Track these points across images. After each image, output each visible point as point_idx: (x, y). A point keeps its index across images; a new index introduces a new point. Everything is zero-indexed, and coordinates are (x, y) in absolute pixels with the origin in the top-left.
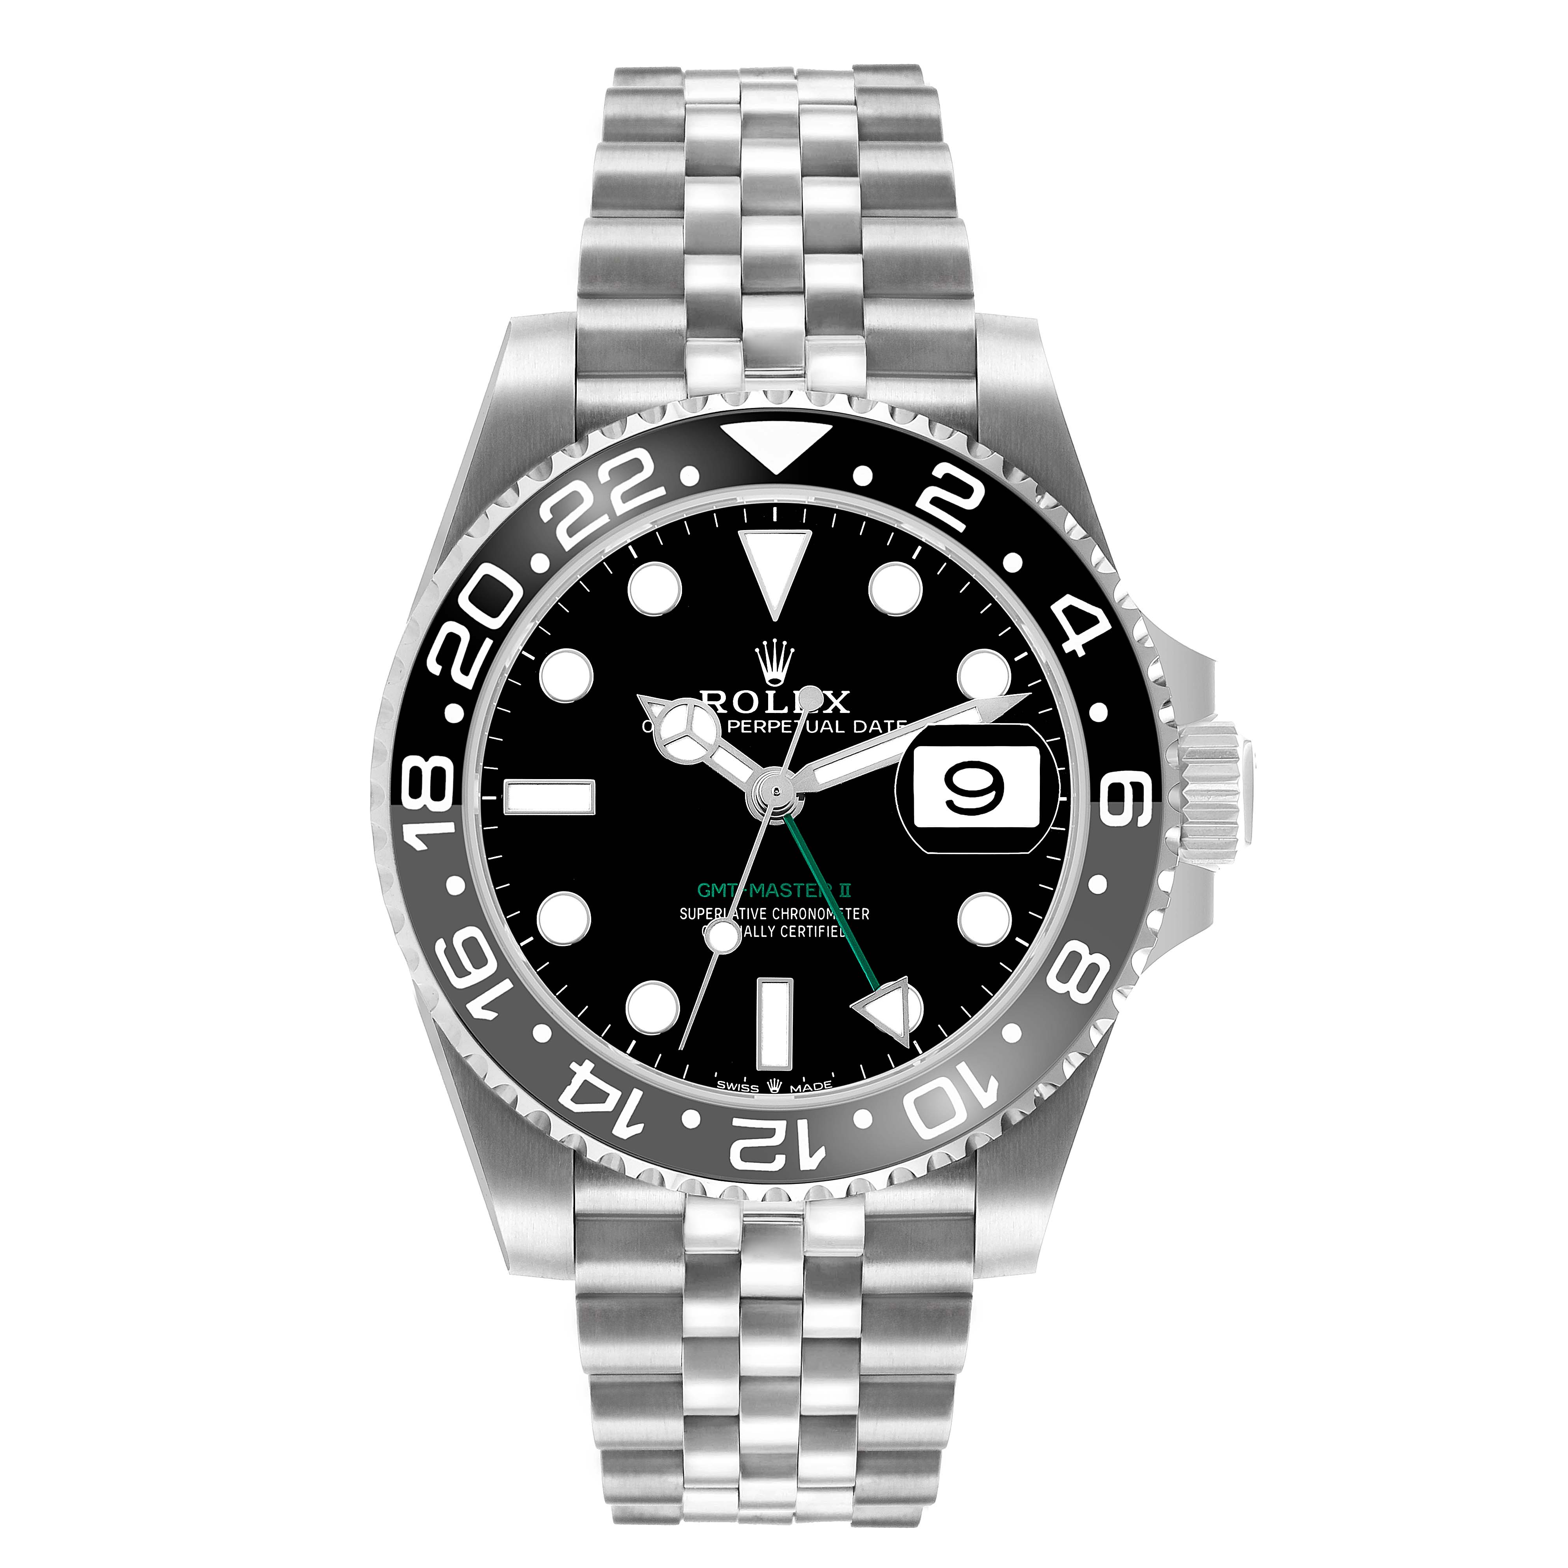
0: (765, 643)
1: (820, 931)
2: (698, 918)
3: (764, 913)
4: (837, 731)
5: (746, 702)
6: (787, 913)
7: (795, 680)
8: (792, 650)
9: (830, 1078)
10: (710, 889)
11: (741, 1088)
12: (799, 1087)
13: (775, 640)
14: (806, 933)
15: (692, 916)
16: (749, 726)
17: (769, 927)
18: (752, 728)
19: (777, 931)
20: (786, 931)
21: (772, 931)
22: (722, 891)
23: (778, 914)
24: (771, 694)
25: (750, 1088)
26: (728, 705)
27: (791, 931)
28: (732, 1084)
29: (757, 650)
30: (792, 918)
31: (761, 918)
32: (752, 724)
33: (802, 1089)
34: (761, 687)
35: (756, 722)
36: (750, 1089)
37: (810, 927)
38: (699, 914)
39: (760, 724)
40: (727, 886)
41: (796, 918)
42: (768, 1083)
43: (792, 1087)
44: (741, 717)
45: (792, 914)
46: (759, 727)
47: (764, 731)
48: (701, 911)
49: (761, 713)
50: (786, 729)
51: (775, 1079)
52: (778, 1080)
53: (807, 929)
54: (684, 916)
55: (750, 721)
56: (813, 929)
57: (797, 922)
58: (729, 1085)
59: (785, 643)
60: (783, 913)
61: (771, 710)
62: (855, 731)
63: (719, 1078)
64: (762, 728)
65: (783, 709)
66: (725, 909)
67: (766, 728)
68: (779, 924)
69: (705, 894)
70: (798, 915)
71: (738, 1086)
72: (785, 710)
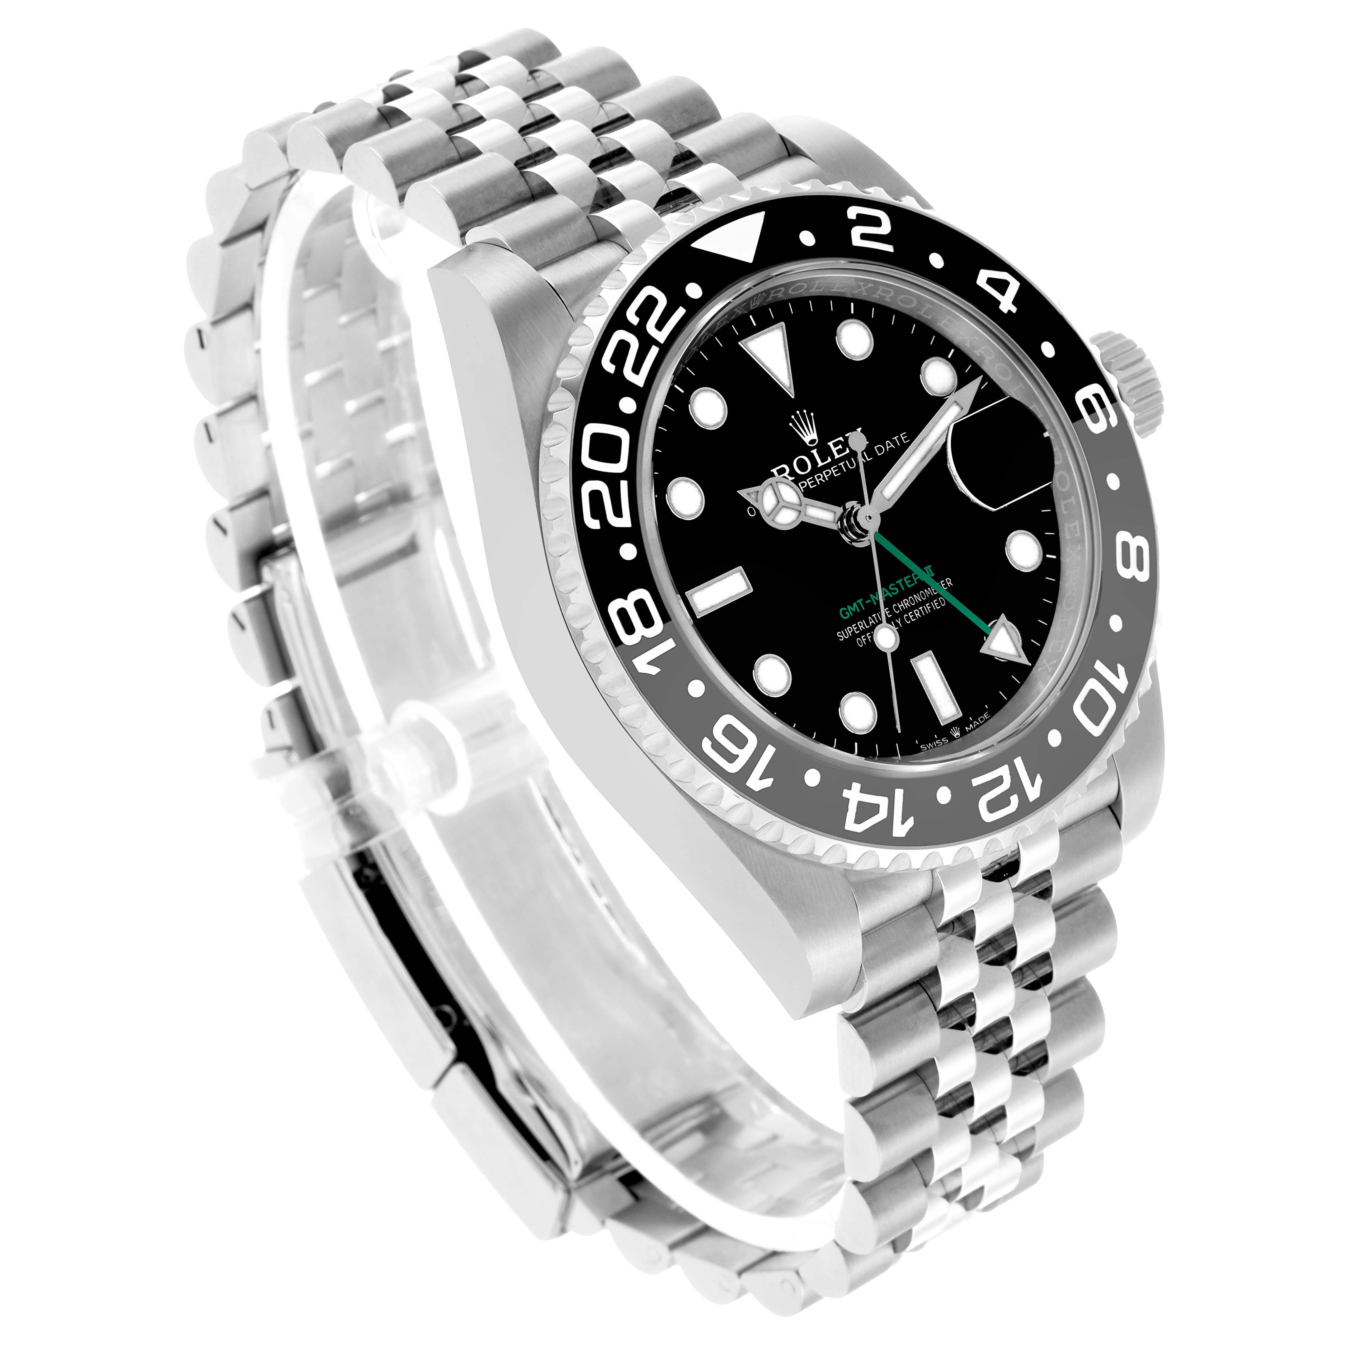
0: (793, 417)
1: (928, 608)
2: (851, 635)
3: (889, 612)
4: (868, 460)
5: (802, 465)
6: (903, 605)
7: (824, 436)
8: (812, 414)
9: (985, 710)
10: (847, 611)
11: (937, 744)
12: (971, 725)
13: (798, 412)
14: (921, 613)
15: (846, 636)
16: (813, 481)
17: (896, 620)
18: (815, 482)
19: (903, 621)
20: (908, 618)
21: (899, 623)
22: (856, 609)
23: (897, 608)
24: (814, 452)
25: (941, 741)
26: (792, 473)
27: (911, 617)
28: (930, 744)
29: (791, 424)
30: (907, 607)
31: (889, 616)
32: (814, 479)
33: (973, 726)
34: (806, 450)
35: (815, 476)
36: (943, 742)
37: (921, 608)
38: (850, 632)
39: (819, 477)
40: (857, 603)
41: (910, 606)
42: (951, 732)
43: (966, 728)
44: (804, 478)
45: (906, 605)
46: (819, 480)
47: (824, 481)
48: (850, 629)
49: (816, 470)
50: (836, 473)
51: (953, 728)
52: (956, 727)
53: (920, 610)
54: (841, 638)
55: (812, 478)
56: (923, 609)
57: (911, 609)
58: (929, 745)
59: (805, 411)
60: (900, 606)
61: (820, 464)
62: (879, 455)
63: (920, 744)
64: (821, 479)
65: (827, 459)
66: (863, 621)
67: (824, 478)
68: (901, 615)
69: (846, 615)
70: (909, 603)
71: (934, 744)
72: (829, 460)
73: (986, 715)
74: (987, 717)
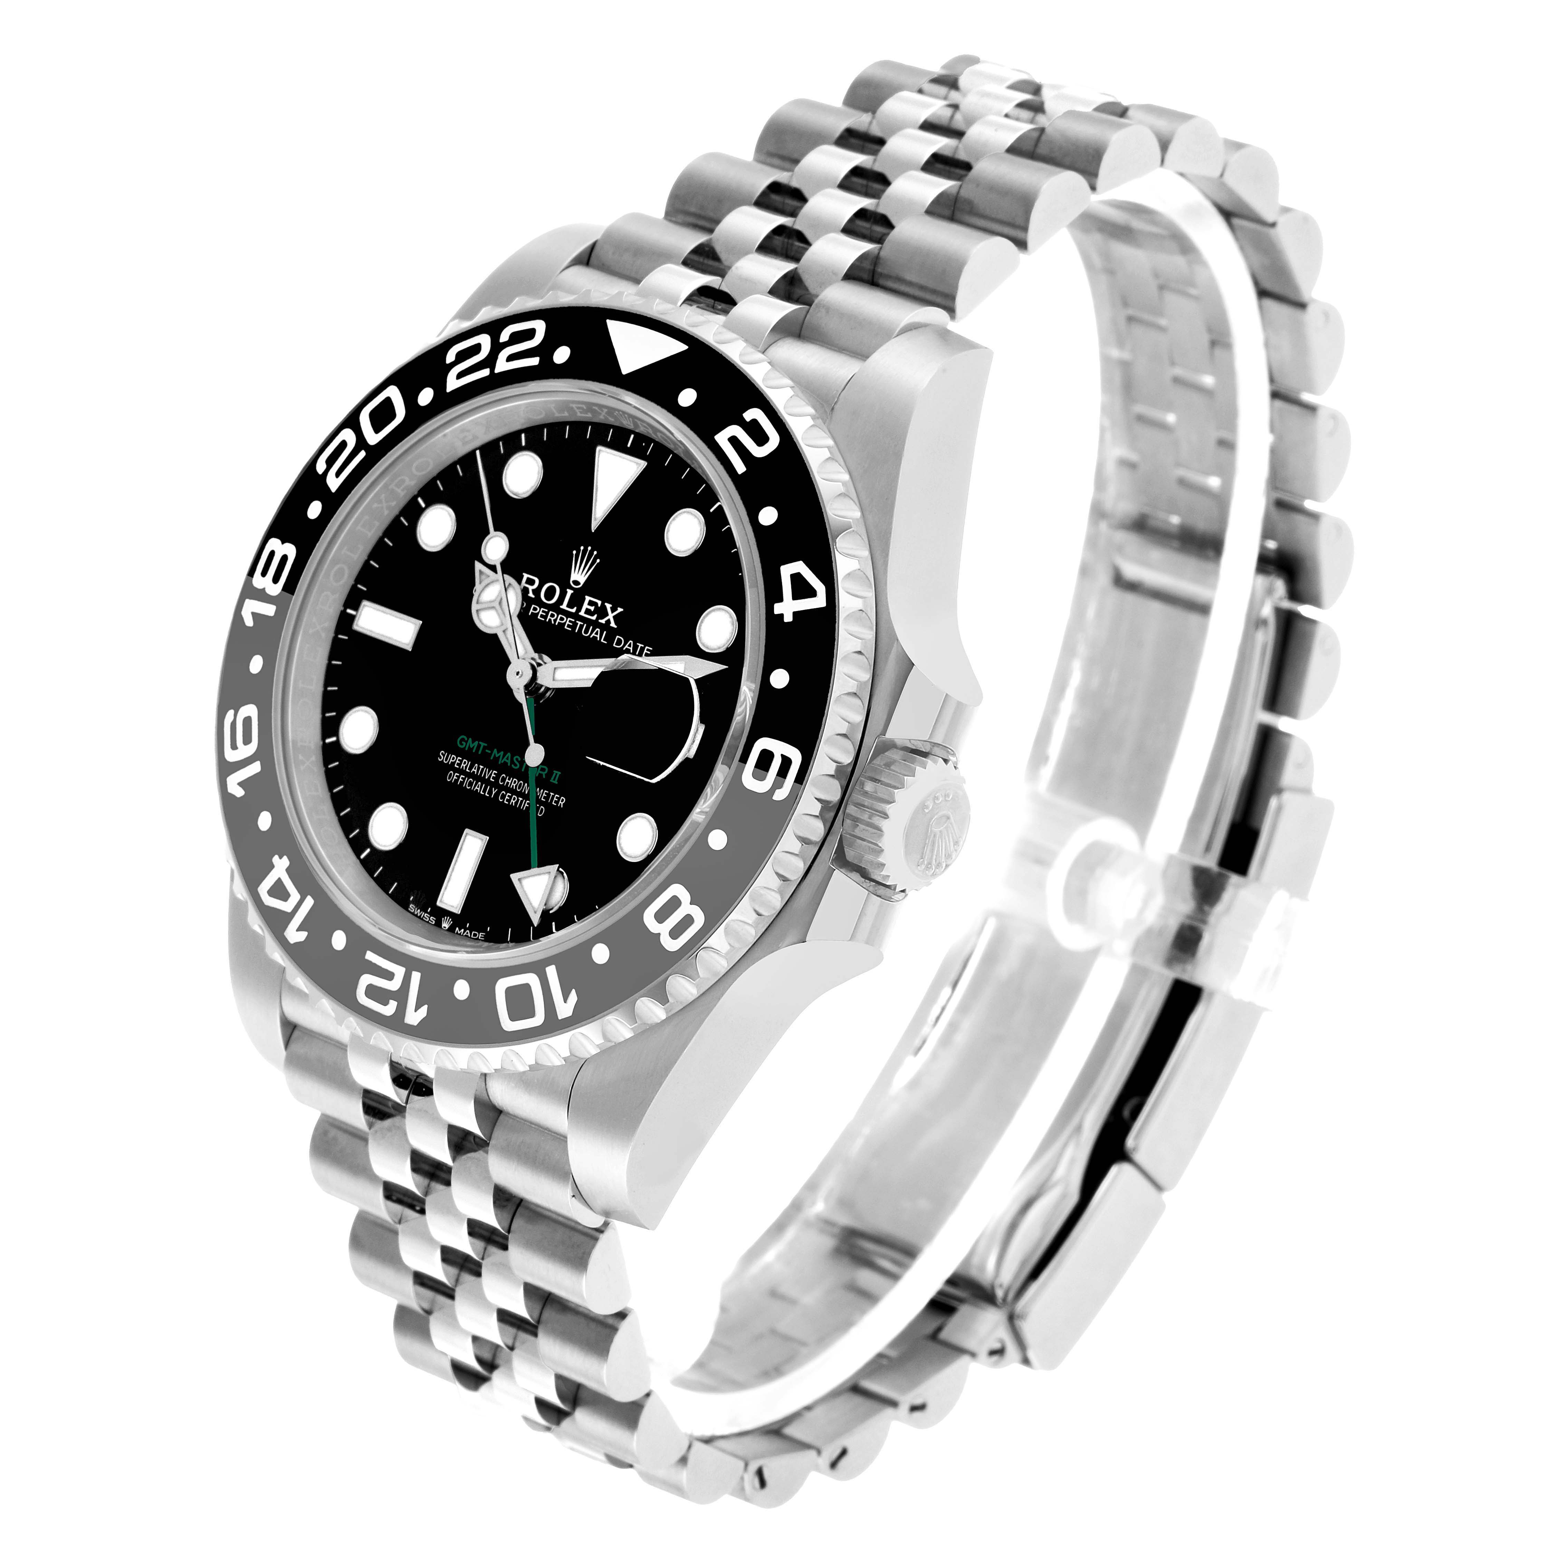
0: (582, 548)
1: (526, 805)
2: (450, 763)
3: (495, 776)
4: (602, 641)
5: (550, 593)
6: (510, 782)
7: (589, 587)
8: (598, 561)
9: (485, 930)
10: (466, 742)
11: (424, 916)
12: (463, 930)
13: (589, 548)
14: (516, 803)
15: (446, 760)
16: (544, 614)
17: (493, 789)
18: (545, 617)
19: (497, 794)
20: (503, 797)
21: (494, 793)
22: (474, 747)
23: (504, 780)
24: (570, 592)
25: (430, 918)
26: (537, 592)
27: (507, 797)
28: (419, 910)
29: (574, 552)
30: (511, 787)
31: (491, 779)
32: (547, 613)
33: (464, 933)
34: (565, 584)
35: (551, 612)
36: (429, 920)
37: (520, 799)
38: (451, 760)
39: (552, 616)
40: (479, 744)
41: (514, 788)
42: (443, 919)
43: (457, 929)
44: (542, 605)
45: (513, 784)
46: (551, 618)
47: (553, 623)
48: (453, 758)
49: (556, 607)
50: (568, 626)
51: (448, 918)
52: (450, 920)
53: (518, 800)
54: (441, 758)
55: (547, 610)
56: (522, 801)
57: (513, 792)
58: (417, 910)
59: (595, 553)
60: (507, 781)
61: (564, 606)
62: (614, 645)
63: (413, 902)
64: (552, 619)
65: (572, 608)
66: (470, 763)
67: (555, 621)
68: (501, 788)
69: (462, 744)
70: (516, 786)
71: (422, 914)
72: (574, 610)
73: (481, 935)
74: (481, 937)
